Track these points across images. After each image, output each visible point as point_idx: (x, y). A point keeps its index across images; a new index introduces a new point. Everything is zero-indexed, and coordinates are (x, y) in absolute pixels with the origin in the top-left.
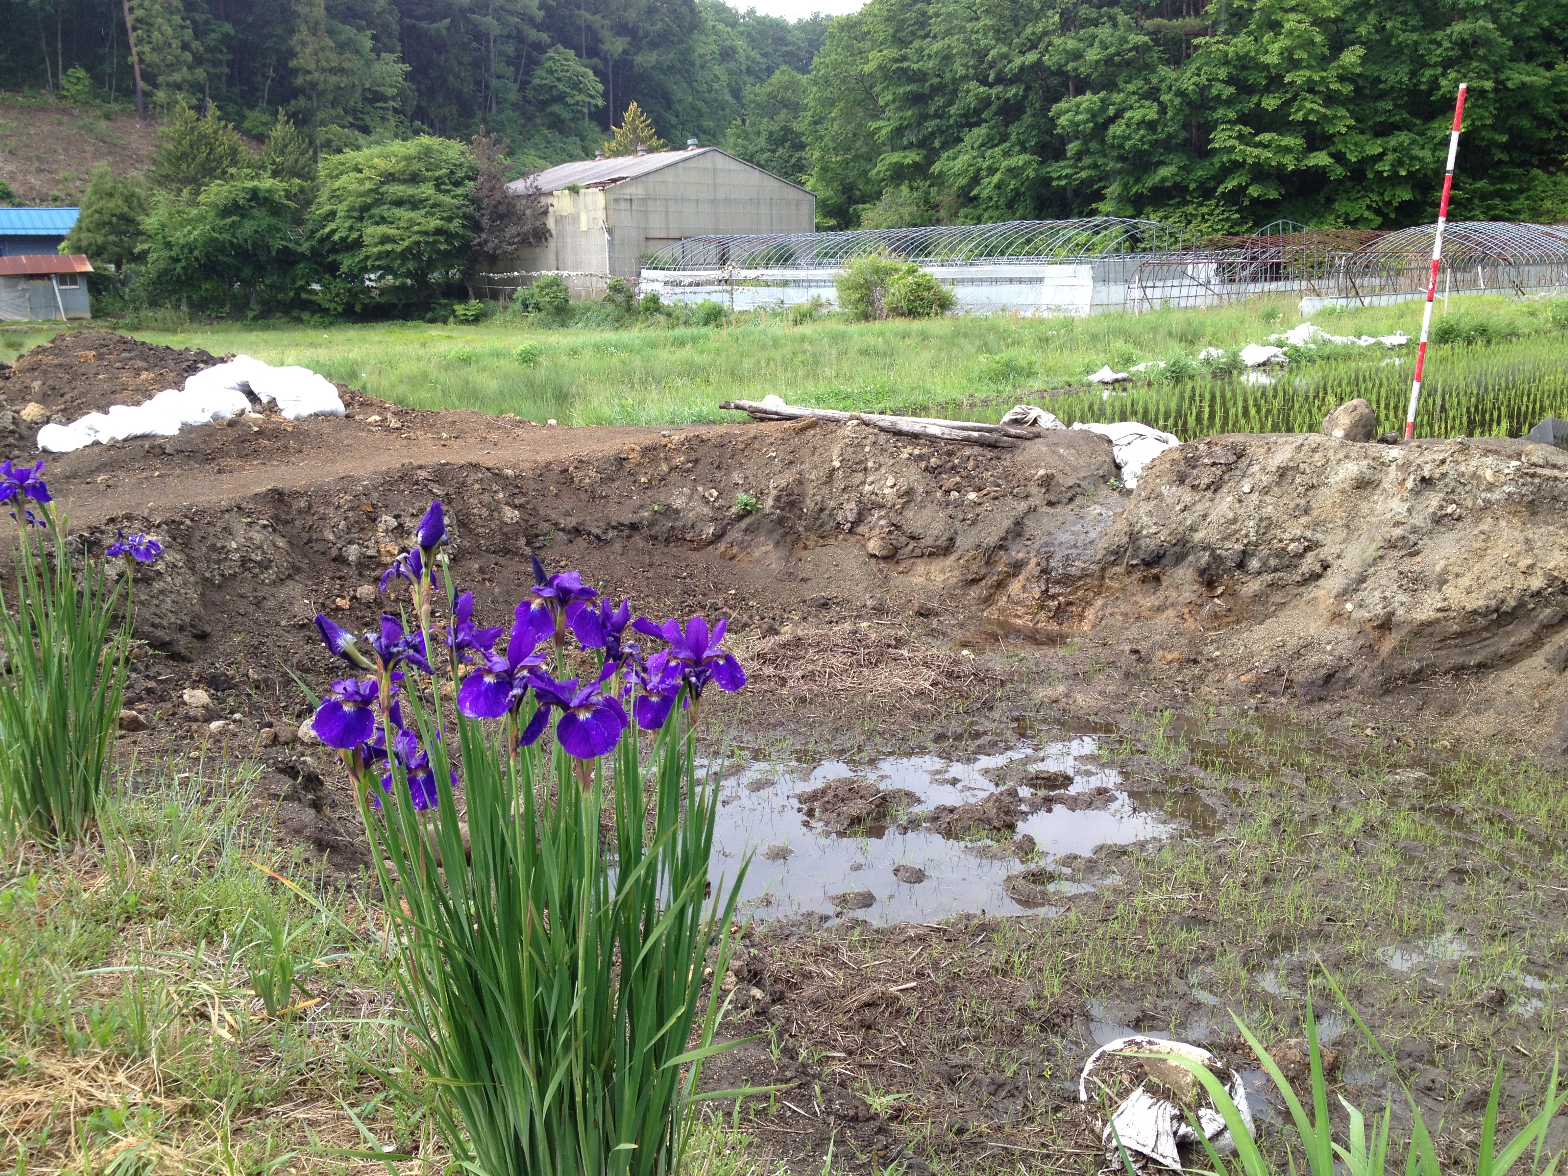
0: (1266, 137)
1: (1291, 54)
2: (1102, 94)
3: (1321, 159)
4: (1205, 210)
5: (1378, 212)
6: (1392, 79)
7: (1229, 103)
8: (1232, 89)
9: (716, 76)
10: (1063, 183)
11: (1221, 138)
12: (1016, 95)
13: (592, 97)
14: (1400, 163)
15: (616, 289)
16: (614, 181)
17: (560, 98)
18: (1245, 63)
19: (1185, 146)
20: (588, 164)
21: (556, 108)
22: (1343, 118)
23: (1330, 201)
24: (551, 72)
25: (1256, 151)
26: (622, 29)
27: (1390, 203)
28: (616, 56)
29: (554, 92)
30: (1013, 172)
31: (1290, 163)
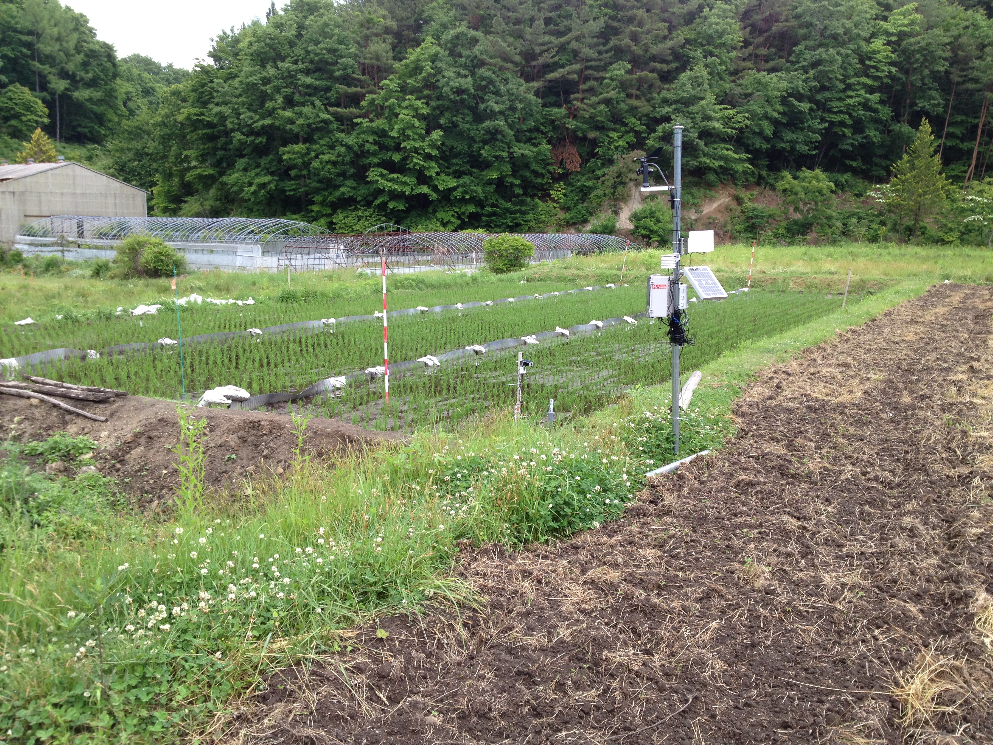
0: (395, 176)
1: (404, 132)
2: (307, 145)
3: (425, 189)
4: (367, 214)
5: (459, 218)
6: (460, 148)
7: (374, 154)
8: (376, 147)
10: (292, 193)
11: (373, 175)
12: (261, 142)
13: (41, 117)
14: (466, 192)
17: (17, 116)
18: (382, 134)
19: (353, 177)
21: (13, 122)
22: (433, 168)
23: (435, 212)
24: (11, 99)
25: (389, 184)
26: (64, 74)
27: (464, 213)
28: (59, 92)
29: (12, 112)
30: (263, 186)
31: (407, 191)
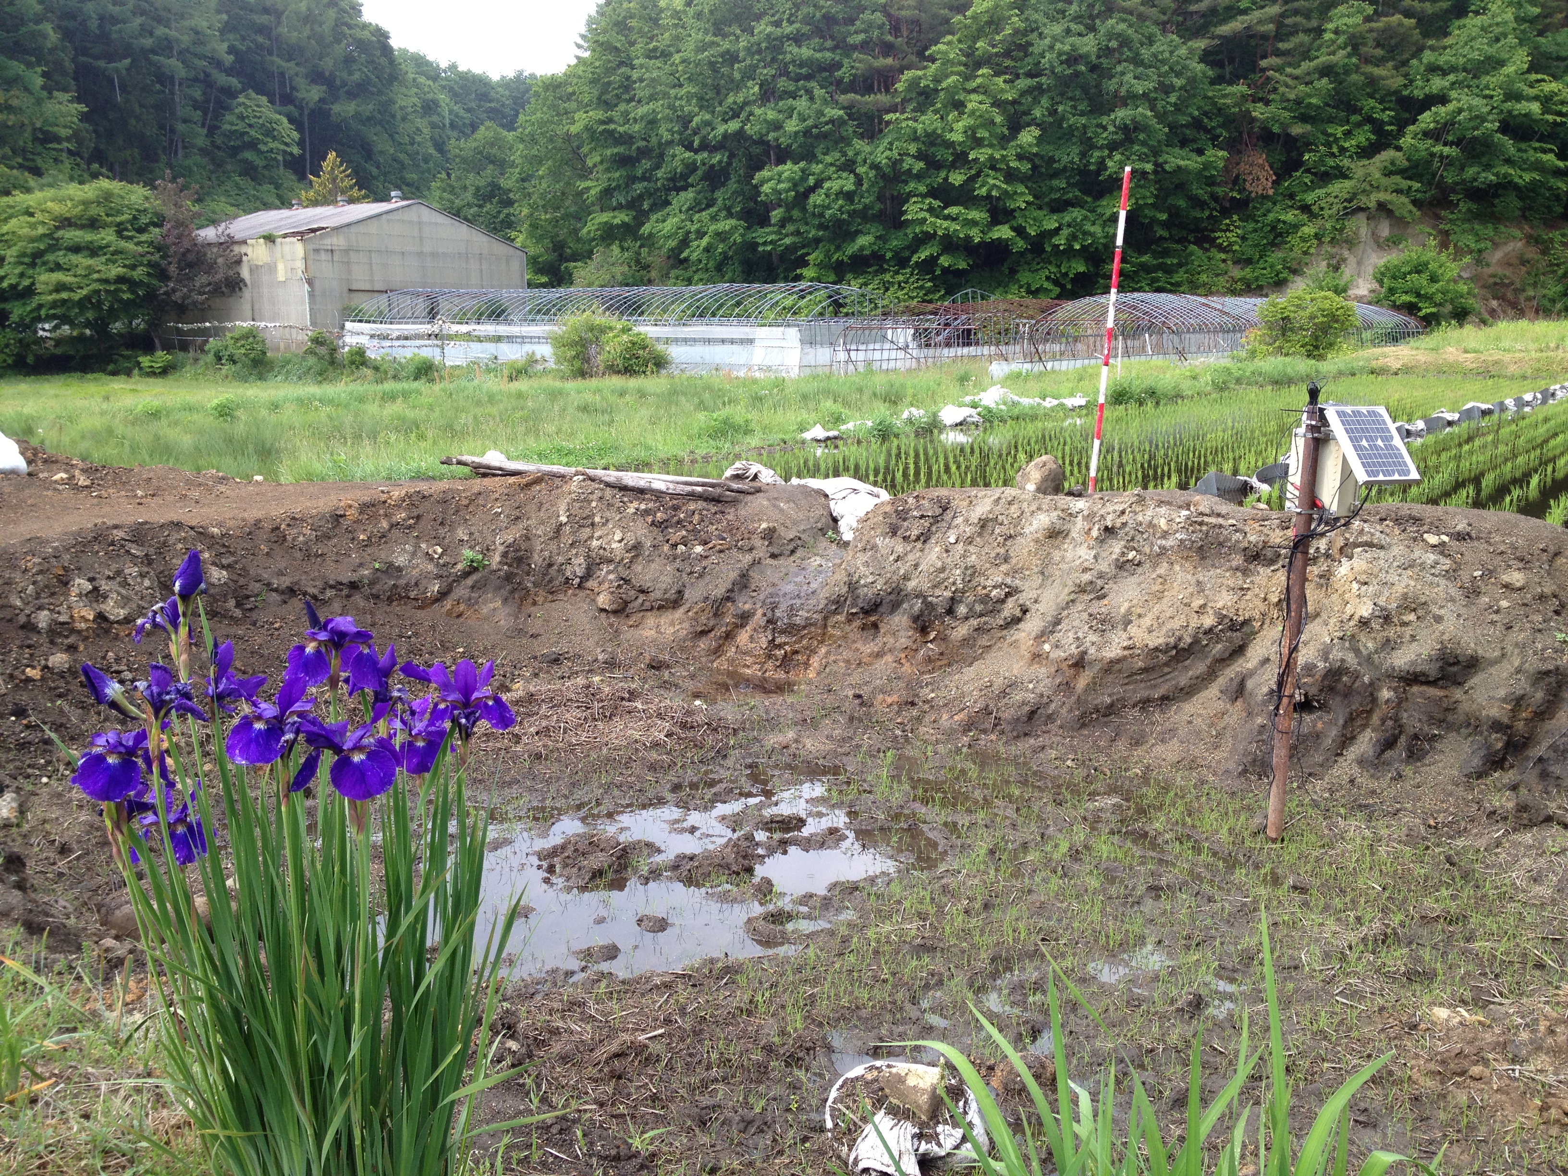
0: (953, 210)
1: (974, 133)
2: (802, 164)
3: (1004, 232)
4: (900, 278)
5: (1056, 282)
6: (1065, 159)
7: (919, 177)
8: (921, 164)
9: (418, 129)
10: (769, 248)
11: (914, 210)
12: (720, 162)
13: (287, 144)
14: (1074, 237)
15: (317, 341)
16: (313, 231)
17: (253, 145)
18: (932, 139)
19: (880, 217)
20: (284, 213)
21: (248, 155)
22: (1022, 194)
23: (1013, 272)
24: (242, 118)
25: (946, 224)
26: (317, 77)
27: (1066, 275)
28: (311, 105)
29: (246, 138)
30: (721, 236)
31: (976, 236)
